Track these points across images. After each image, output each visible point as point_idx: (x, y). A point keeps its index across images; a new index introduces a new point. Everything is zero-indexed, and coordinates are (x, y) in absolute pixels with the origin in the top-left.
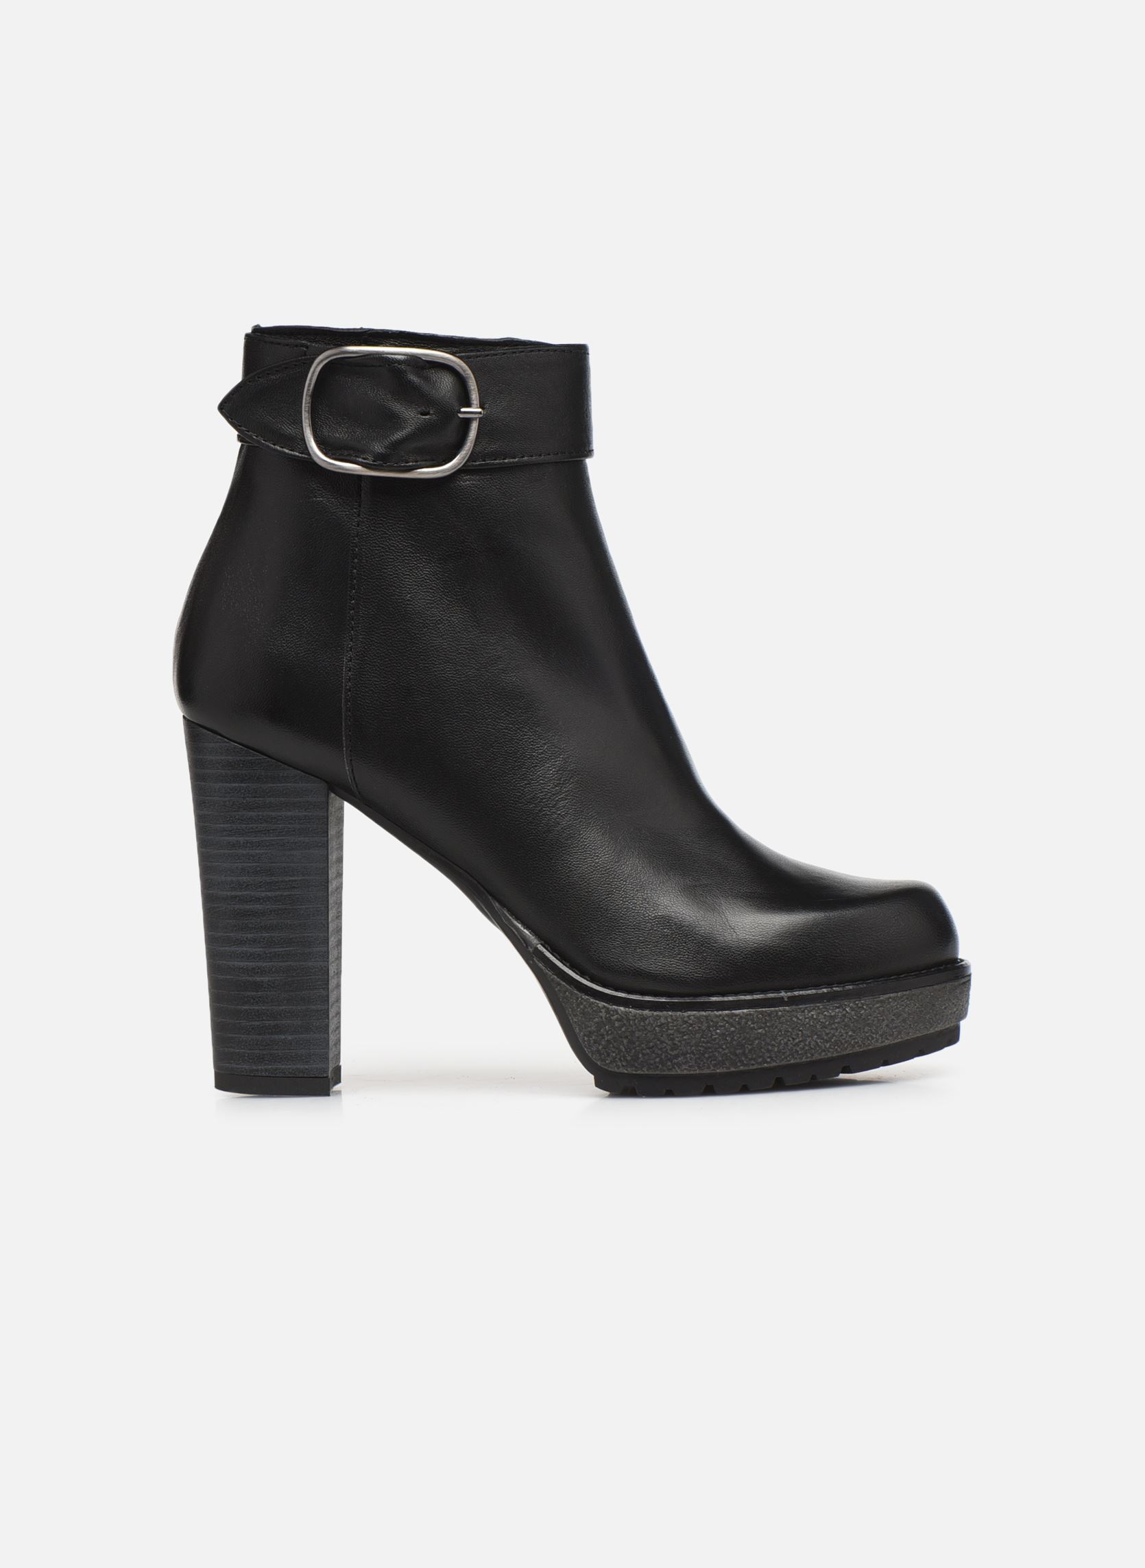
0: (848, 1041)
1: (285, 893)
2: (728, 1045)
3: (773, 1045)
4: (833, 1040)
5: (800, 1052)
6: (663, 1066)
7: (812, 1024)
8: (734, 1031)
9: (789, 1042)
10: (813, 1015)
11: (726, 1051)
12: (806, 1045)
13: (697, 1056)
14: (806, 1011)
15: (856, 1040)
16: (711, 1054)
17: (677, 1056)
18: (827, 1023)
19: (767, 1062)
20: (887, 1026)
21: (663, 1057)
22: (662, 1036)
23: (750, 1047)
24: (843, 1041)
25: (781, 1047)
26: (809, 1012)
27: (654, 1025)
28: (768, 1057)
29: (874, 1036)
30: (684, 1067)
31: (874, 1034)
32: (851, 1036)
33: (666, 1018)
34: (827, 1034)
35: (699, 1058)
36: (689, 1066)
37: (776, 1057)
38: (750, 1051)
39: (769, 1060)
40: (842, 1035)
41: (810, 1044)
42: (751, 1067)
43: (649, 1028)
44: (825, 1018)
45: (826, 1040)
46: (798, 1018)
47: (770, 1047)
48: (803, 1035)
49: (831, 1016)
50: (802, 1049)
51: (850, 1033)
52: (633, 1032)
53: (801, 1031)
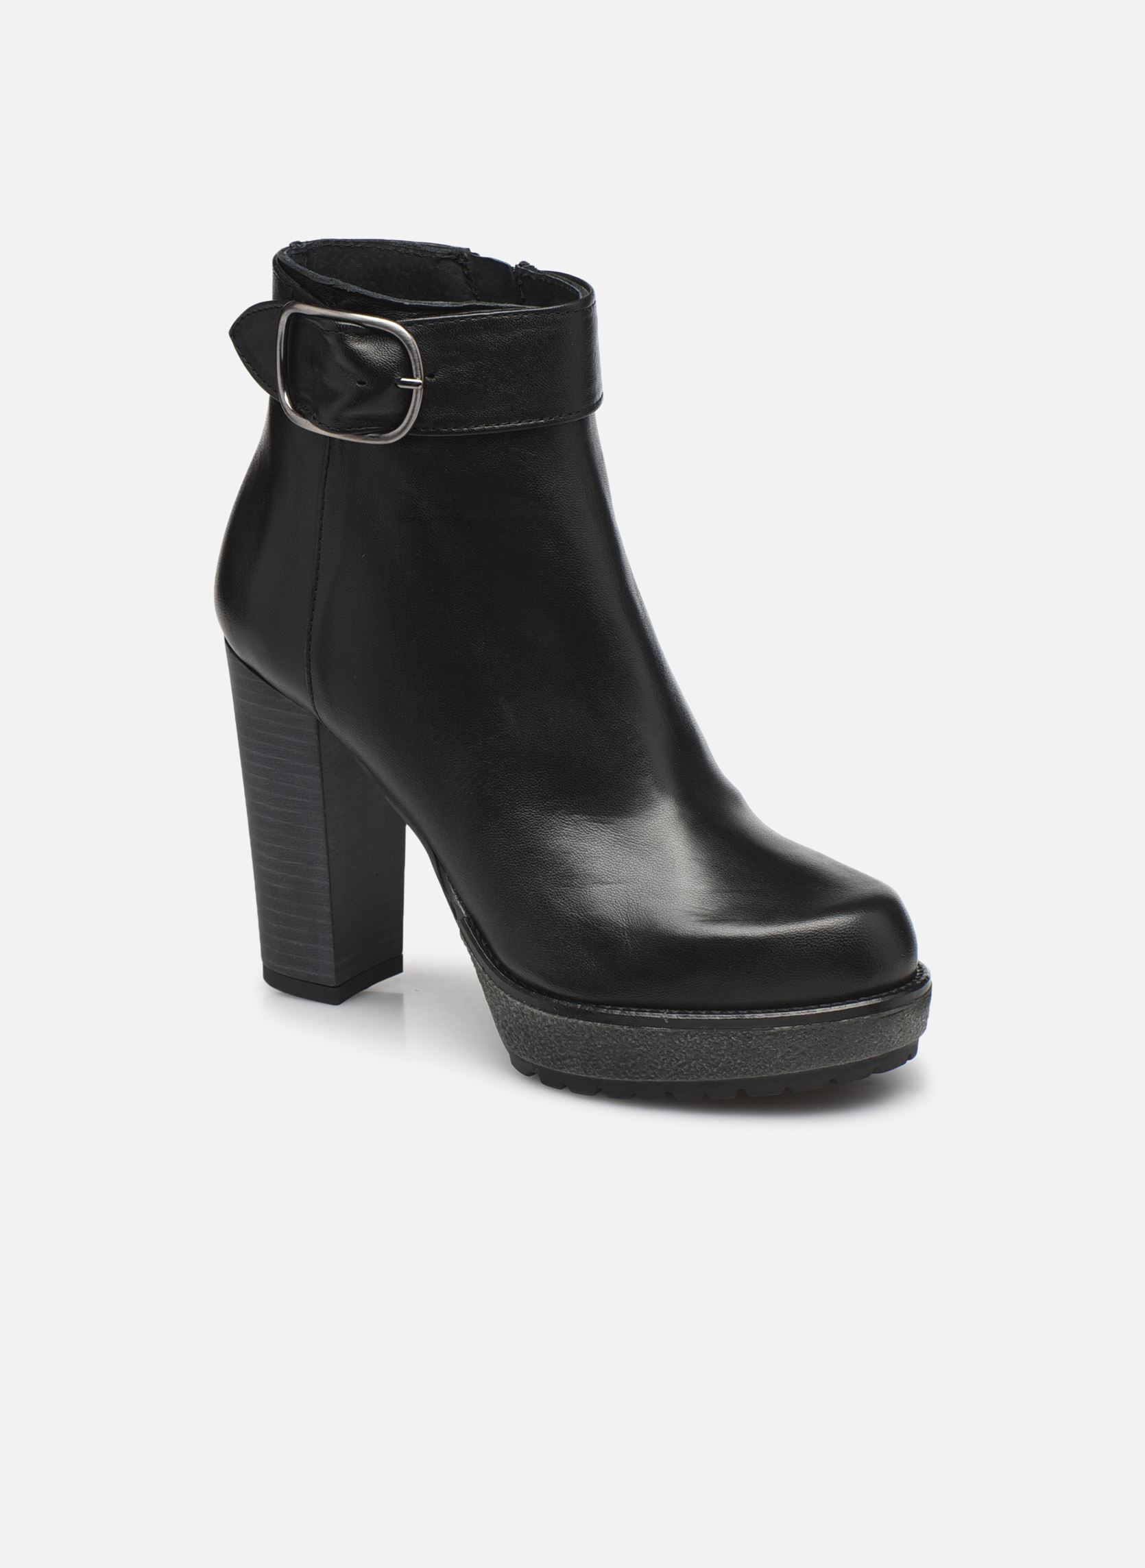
0: (737, 1068)
1: (290, 811)
2: (611, 1057)
3: (656, 1064)
4: (720, 1066)
5: (685, 1073)
6: (554, 1064)
7: (696, 1048)
8: (616, 1045)
9: (673, 1063)
10: (696, 1040)
11: (609, 1062)
12: (691, 1067)
13: (583, 1061)
14: (689, 1035)
15: (747, 1068)
16: (595, 1062)
17: (564, 1058)
18: (712, 1049)
19: (652, 1078)
20: (782, 1057)
21: (553, 1055)
22: (550, 1036)
23: (633, 1062)
24: (732, 1068)
25: (664, 1066)
26: (692, 1037)
27: (543, 1025)
28: (652, 1074)
29: (768, 1065)
30: (572, 1069)
31: (767, 1063)
32: (739, 1064)
33: (552, 1021)
34: (713, 1060)
35: (585, 1064)
36: (577, 1069)
37: (660, 1075)
38: (633, 1065)
39: (653, 1076)
40: (730, 1062)
41: (695, 1067)
42: (636, 1080)
43: (539, 1026)
44: (709, 1044)
45: (713, 1065)
46: (680, 1041)
47: (653, 1065)
48: (686, 1058)
49: (717, 1043)
50: (687, 1071)
51: (739, 1061)
52: (527, 1026)
53: (684, 1053)
